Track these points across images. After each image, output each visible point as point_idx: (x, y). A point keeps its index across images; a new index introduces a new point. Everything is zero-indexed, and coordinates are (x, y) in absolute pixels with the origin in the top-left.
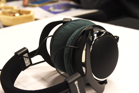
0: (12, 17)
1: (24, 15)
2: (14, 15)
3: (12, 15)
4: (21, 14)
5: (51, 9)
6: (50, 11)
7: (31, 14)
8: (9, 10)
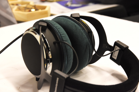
0: (27, 13)
1: (40, 11)
2: (30, 11)
3: (28, 10)
4: (36, 10)
5: (69, 4)
6: (67, 6)
7: (46, 9)
8: (25, 6)
